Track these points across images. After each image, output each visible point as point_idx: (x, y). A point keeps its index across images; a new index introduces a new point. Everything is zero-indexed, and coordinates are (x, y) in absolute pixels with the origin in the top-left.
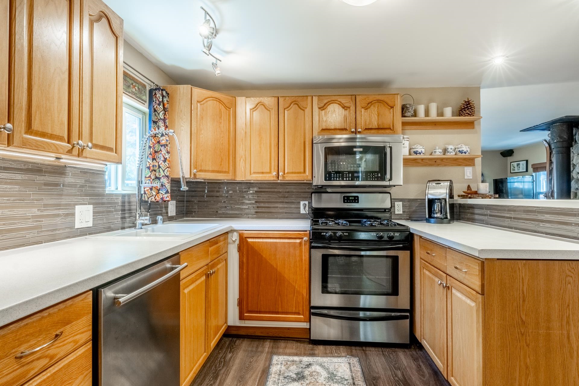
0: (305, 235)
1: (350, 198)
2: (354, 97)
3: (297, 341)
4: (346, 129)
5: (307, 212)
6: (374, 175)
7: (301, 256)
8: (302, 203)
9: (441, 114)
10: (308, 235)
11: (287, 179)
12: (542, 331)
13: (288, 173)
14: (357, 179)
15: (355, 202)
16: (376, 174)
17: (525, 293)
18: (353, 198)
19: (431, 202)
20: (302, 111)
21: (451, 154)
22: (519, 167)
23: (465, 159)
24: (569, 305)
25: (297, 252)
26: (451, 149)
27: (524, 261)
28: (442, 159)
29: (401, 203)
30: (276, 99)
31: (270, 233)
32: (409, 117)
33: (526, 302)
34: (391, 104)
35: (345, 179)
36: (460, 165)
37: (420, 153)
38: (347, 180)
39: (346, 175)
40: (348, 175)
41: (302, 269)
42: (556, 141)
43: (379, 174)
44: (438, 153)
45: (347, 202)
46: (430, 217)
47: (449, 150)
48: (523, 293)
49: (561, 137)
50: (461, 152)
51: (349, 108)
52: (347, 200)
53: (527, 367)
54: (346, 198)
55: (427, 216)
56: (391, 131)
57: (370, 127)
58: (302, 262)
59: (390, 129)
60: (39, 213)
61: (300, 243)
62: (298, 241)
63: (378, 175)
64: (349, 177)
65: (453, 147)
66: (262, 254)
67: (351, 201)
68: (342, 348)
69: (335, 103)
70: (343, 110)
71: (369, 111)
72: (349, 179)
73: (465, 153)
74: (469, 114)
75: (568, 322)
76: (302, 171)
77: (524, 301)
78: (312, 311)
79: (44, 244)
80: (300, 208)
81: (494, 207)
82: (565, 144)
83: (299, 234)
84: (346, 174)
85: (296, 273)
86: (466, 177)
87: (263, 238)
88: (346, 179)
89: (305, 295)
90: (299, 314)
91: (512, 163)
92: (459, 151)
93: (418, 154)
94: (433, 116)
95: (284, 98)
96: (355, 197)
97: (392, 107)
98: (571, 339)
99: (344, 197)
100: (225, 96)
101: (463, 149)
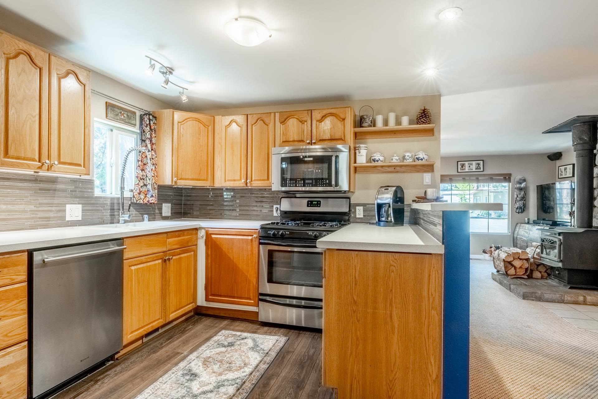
0: (255, 233)
1: (314, 203)
2: (310, 112)
3: (251, 322)
4: (303, 141)
5: (279, 215)
6: (322, 182)
7: (252, 250)
8: (275, 206)
9: (398, 122)
10: (258, 233)
11: (254, 185)
12: (370, 310)
13: (254, 180)
14: (308, 186)
15: (317, 206)
16: (324, 181)
17: (357, 278)
18: (316, 203)
19: (380, 206)
20: (267, 126)
21: (409, 161)
23: (423, 166)
24: (392, 290)
25: (249, 247)
26: (408, 156)
27: (357, 252)
28: (401, 166)
29: (361, 208)
30: (245, 116)
31: (228, 231)
32: (366, 127)
33: (358, 286)
34: (342, 116)
35: (298, 185)
36: (418, 172)
37: (377, 161)
39: (299, 182)
40: (300, 182)
41: (253, 262)
42: (576, 143)
43: (327, 181)
44: (394, 161)
45: (311, 206)
46: (379, 220)
47: (407, 157)
48: (355, 278)
49: (581, 139)
50: (418, 159)
51: (306, 121)
52: (310, 204)
53: (357, 339)
54: (310, 203)
56: (342, 142)
57: (324, 138)
58: (253, 255)
59: (341, 139)
60: (35, 209)
61: (252, 240)
62: (250, 238)
63: (326, 181)
64: (301, 184)
65: (410, 155)
66: (222, 248)
67: (314, 205)
68: (282, 330)
69: (294, 118)
70: (301, 123)
71: (323, 124)
72: (301, 185)
73: (422, 160)
74: (424, 122)
75: (391, 304)
76: (266, 178)
77: (356, 284)
78: (260, 297)
79: (39, 230)
80: (273, 211)
82: (587, 147)
83: (251, 232)
84: (299, 181)
85: (248, 265)
86: (425, 183)
87: (223, 234)
88: (299, 186)
89: (255, 283)
90: (250, 299)
91: (560, 168)
92: (417, 158)
93: (376, 162)
94: (392, 124)
95: (252, 115)
96: (317, 201)
97: (344, 119)
98: (393, 317)
99: (308, 201)
100: (203, 116)
101: (419, 156)
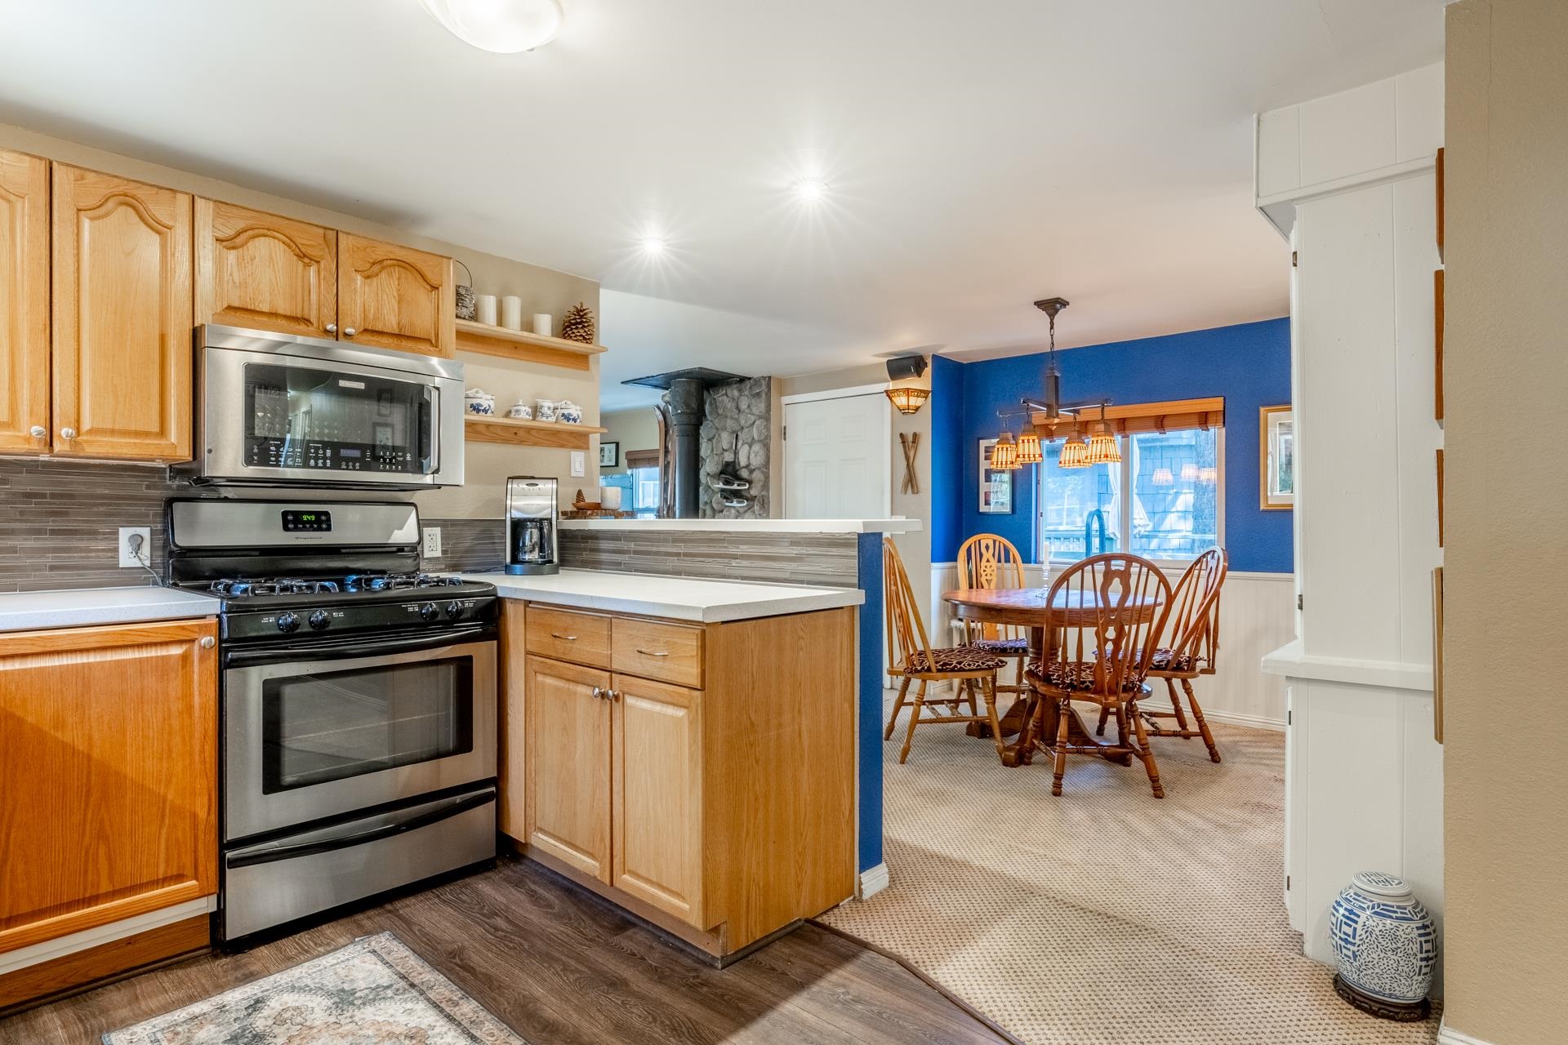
0: (204, 630)
1: (305, 518)
2: (331, 235)
3: (166, 968)
4: (307, 321)
5: (147, 563)
6: (394, 457)
7: (187, 696)
8: (125, 533)
9: (529, 326)
10: (215, 630)
11: (90, 450)
12: (773, 733)
13: (91, 432)
14: (347, 466)
15: (320, 529)
16: (400, 454)
17: (755, 675)
18: (313, 518)
19: (518, 526)
20: (157, 237)
21: (548, 421)
22: (603, 456)
23: (572, 434)
24: (800, 684)
25: (175, 687)
26: (549, 408)
27: (754, 621)
28: (529, 430)
29: (437, 531)
30: (42, 167)
31: (59, 637)
32: (464, 319)
33: (756, 690)
34: (434, 281)
35: (312, 462)
36: (562, 446)
37: (485, 411)
38: (320, 465)
39: (316, 452)
40: (321, 452)
41: (191, 737)
42: (680, 412)
43: (409, 455)
44: (523, 415)
45: (296, 529)
46: (515, 560)
47: (545, 410)
48: (753, 675)
49: (688, 406)
50: (567, 417)
51: (318, 262)
52: (292, 521)
53: (756, 799)
54: (290, 518)
55: (508, 560)
56: (432, 349)
57: (379, 328)
58: (191, 715)
59: (429, 341)
61: (185, 658)
62: (176, 651)
63: (404, 456)
64: (325, 458)
65: (552, 406)
66: (19, 713)
67: (308, 526)
68: (328, 930)
69: (274, 238)
70: (301, 264)
71: (375, 284)
72: (324, 463)
73: (575, 420)
74: (584, 338)
75: (799, 711)
76: (156, 428)
77: (753, 689)
78: (229, 855)
80: (116, 550)
81: (646, 535)
82: (693, 421)
83: (183, 628)
84: (317, 449)
85: (170, 752)
86: (573, 474)
87: (24, 656)
88: (316, 463)
89: (202, 813)
90: (179, 878)
92: (563, 415)
93: (481, 413)
94: (513, 328)
95: (78, 172)
96: (318, 514)
97: (435, 288)
98: (802, 735)
99: (285, 514)
101: (570, 411)
